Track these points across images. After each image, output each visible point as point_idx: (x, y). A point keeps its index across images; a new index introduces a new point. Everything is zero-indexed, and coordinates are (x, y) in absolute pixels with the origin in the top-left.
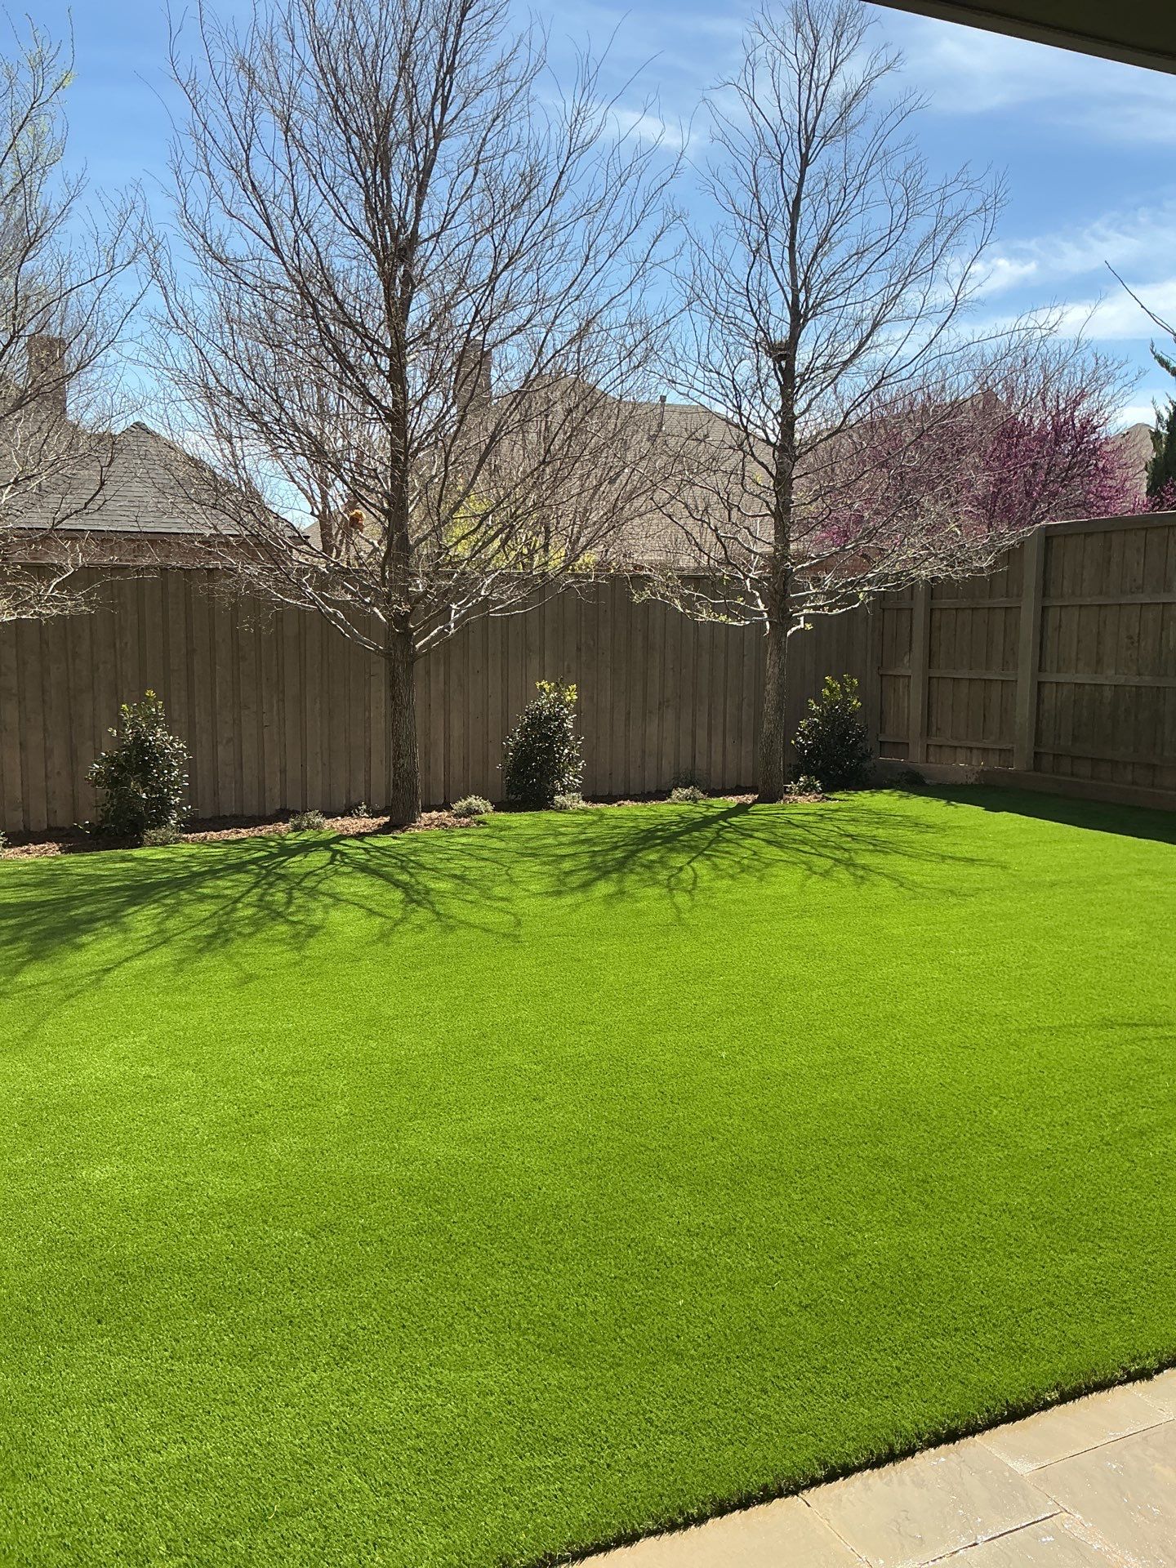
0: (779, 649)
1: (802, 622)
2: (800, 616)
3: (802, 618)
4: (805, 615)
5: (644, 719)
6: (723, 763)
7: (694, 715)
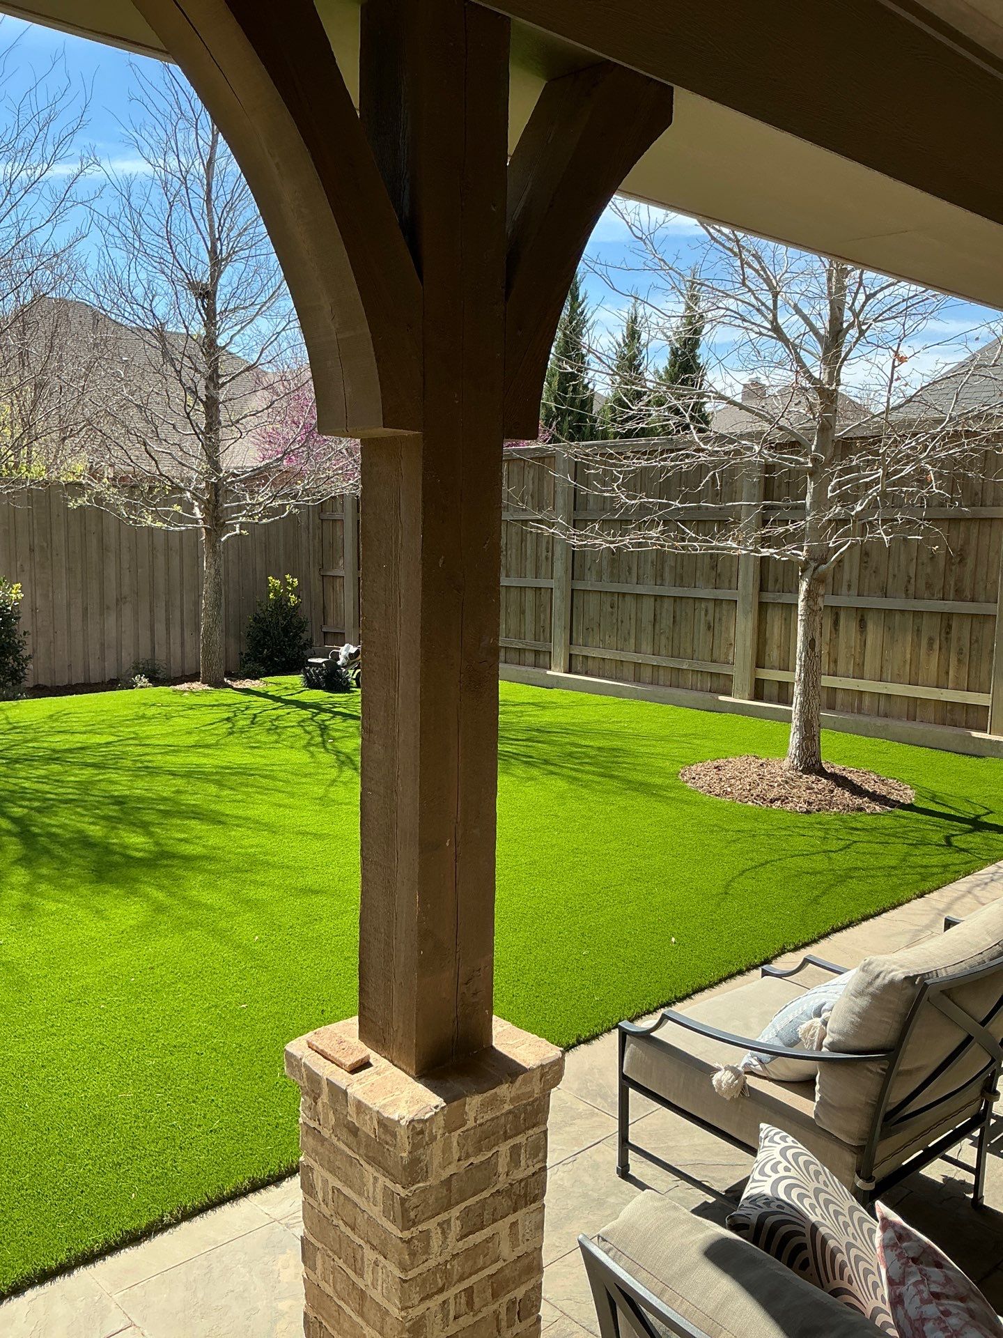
0: (215, 552)
1: (237, 529)
2: (236, 524)
3: (238, 526)
4: (242, 523)
5: (102, 614)
6: (183, 653)
7: (152, 611)
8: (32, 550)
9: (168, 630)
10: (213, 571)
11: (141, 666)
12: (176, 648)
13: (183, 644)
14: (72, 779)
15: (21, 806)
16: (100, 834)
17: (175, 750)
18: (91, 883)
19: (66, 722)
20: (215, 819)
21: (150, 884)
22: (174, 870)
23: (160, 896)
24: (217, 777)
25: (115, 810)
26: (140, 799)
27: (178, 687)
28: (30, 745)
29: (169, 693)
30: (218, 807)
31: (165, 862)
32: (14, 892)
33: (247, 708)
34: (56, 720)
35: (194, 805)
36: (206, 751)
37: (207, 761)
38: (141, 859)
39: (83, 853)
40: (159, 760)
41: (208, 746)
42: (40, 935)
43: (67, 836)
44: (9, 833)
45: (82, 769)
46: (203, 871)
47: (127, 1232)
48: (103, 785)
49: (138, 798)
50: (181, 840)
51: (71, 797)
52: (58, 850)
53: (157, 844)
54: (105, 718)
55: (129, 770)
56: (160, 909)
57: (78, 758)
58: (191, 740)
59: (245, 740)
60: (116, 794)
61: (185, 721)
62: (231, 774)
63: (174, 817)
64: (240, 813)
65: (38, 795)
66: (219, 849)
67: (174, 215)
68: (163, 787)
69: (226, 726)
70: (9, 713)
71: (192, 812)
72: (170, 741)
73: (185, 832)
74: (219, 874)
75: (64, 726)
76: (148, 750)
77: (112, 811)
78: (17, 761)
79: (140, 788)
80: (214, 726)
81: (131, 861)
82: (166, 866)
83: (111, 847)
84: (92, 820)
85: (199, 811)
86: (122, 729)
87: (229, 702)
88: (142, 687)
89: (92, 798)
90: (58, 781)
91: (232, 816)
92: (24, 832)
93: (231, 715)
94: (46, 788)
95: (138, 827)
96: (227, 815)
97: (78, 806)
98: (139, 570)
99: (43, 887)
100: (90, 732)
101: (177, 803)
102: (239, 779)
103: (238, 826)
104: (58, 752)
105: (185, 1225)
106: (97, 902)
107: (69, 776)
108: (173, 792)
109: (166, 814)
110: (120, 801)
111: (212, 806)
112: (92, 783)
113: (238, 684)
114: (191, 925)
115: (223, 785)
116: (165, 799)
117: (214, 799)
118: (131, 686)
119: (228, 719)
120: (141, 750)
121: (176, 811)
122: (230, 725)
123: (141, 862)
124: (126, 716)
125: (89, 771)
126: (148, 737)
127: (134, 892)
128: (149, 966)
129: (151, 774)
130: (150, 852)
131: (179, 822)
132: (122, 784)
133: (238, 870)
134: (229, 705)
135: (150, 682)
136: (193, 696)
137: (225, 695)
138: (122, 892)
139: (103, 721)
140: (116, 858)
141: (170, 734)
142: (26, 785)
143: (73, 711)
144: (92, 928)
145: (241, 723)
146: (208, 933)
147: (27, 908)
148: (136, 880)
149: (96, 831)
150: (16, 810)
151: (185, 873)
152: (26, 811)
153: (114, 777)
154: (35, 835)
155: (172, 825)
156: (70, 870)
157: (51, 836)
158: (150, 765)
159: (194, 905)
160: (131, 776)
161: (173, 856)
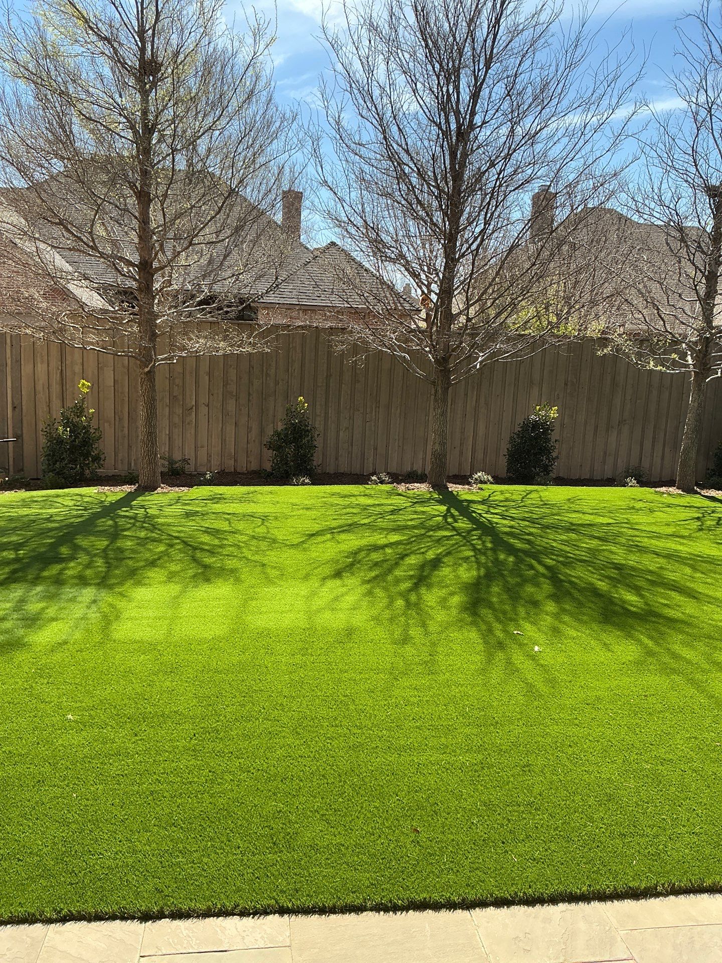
0: (699, 390)
1: (719, 373)
2: (718, 368)
3: (720, 370)
5: (607, 430)
6: (662, 464)
7: (643, 431)
8: (566, 384)
9: (653, 446)
10: (696, 405)
11: (630, 471)
12: (657, 460)
13: (663, 459)
14: (584, 545)
15: (551, 559)
16: (605, 588)
17: (659, 536)
18: (600, 622)
19: (579, 505)
20: (692, 594)
21: (642, 633)
22: (660, 626)
23: (650, 643)
24: (691, 562)
25: (615, 574)
26: (633, 568)
27: (658, 489)
28: (556, 517)
29: (652, 493)
30: (692, 585)
31: (654, 619)
32: (548, 617)
33: (713, 512)
34: (572, 503)
35: (673, 580)
36: (682, 541)
37: (684, 548)
38: (635, 613)
39: (593, 599)
40: (646, 542)
41: (683, 537)
42: (566, 652)
43: (583, 585)
44: (543, 575)
45: (591, 539)
46: (682, 632)
47: (630, 887)
48: (606, 554)
49: (632, 567)
50: (665, 605)
51: (584, 558)
52: (576, 594)
53: (646, 604)
54: (605, 505)
55: (624, 546)
56: (650, 653)
57: (587, 531)
58: (670, 530)
59: (712, 537)
60: (615, 561)
61: (665, 516)
62: (702, 561)
63: (659, 586)
64: (711, 593)
65: (562, 553)
66: (694, 618)
67: (700, 136)
68: (650, 563)
69: (696, 523)
70: (542, 494)
71: (672, 585)
72: (655, 529)
73: (667, 600)
74: (696, 638)
75: (577, 508)
76: (637, 533)
77: (613, 573)
78: (547, 527)
79: (633, 560)
80: (687, 522)
81: (628, 613)
82: (654, 622)
83: (614, 599)
84: (599, 577)
85: (678, 585)
86: (618, 515)
87: (698, 505)
88: (631, 486)
89: (598, 562)
90: (575, 546)
91: (704, 594)
92: (554, 576)
93: (700, 515)
94: (568, 549)
95: (632, 589)
96: (700, 593)
97: (590, 566)
98: (638, 401)
99: (566, 618)
100: (596, 514)
101: (659, 576)
102: (708, 567)
103: (709, 603)
104: (575, 525)
105: (672, 898)
106: (604, 636)
107: (583, 543)
108: (657, 568)
109: (653, 583)
110: (618, 567)
111: (688, 584)
112: (597, 550)
113: (704, 492)
114: (674, 671)
115: (696, 569)
116: (651, 572)
117: (689, 578)
118: (624, 485)
119: (698, 518)
120: (631, 532)
121: (659, 582)
122: (699, 523)
123: (634, 615)
124: (619, 506)
125: (595, 543)
126: (637, 524)
127: (629, 636)
128: (644, 694)
129: (640, 551)
130: (643, 609)
131: (663, 591)
132: (619, 555)
133: (710, 637)
134: (699, 508)
135: (637, 483)
136: (670, 498)
137: (695, 499)
138: (622, 634)
139: (605, 507)
140: (617, 608)
141: (653, 523)
142: (554, 544)
143: (583, 497)
144: (602, 656)
145: (709, 523)
146: (688, 681)
147: (556, 631)
148: (632, 627)
149: (602, 585)
150: (548, 561)
151: (668, 631)
152: (554, 562)
153: (613, 548)
154: (562, 581)
155: (658, 592)
156: (584, 610)
157: (571, 582)
158: (639, 544)
159: (676, 656)
160: (625, 550)
161: (659, 616)
